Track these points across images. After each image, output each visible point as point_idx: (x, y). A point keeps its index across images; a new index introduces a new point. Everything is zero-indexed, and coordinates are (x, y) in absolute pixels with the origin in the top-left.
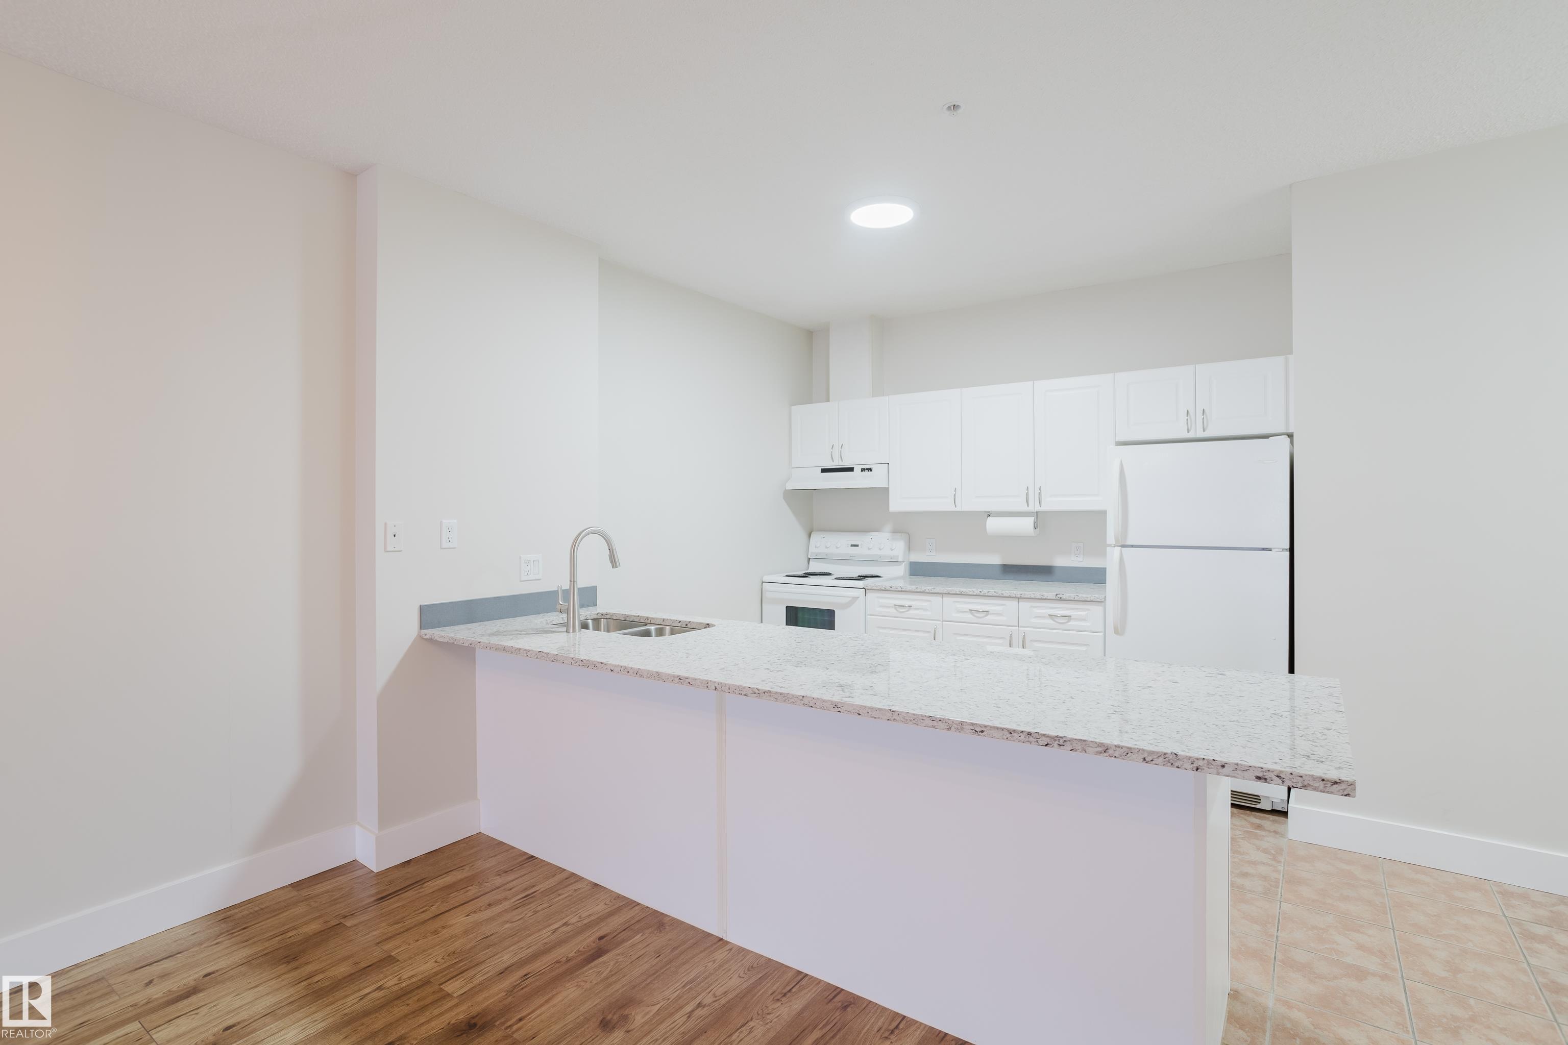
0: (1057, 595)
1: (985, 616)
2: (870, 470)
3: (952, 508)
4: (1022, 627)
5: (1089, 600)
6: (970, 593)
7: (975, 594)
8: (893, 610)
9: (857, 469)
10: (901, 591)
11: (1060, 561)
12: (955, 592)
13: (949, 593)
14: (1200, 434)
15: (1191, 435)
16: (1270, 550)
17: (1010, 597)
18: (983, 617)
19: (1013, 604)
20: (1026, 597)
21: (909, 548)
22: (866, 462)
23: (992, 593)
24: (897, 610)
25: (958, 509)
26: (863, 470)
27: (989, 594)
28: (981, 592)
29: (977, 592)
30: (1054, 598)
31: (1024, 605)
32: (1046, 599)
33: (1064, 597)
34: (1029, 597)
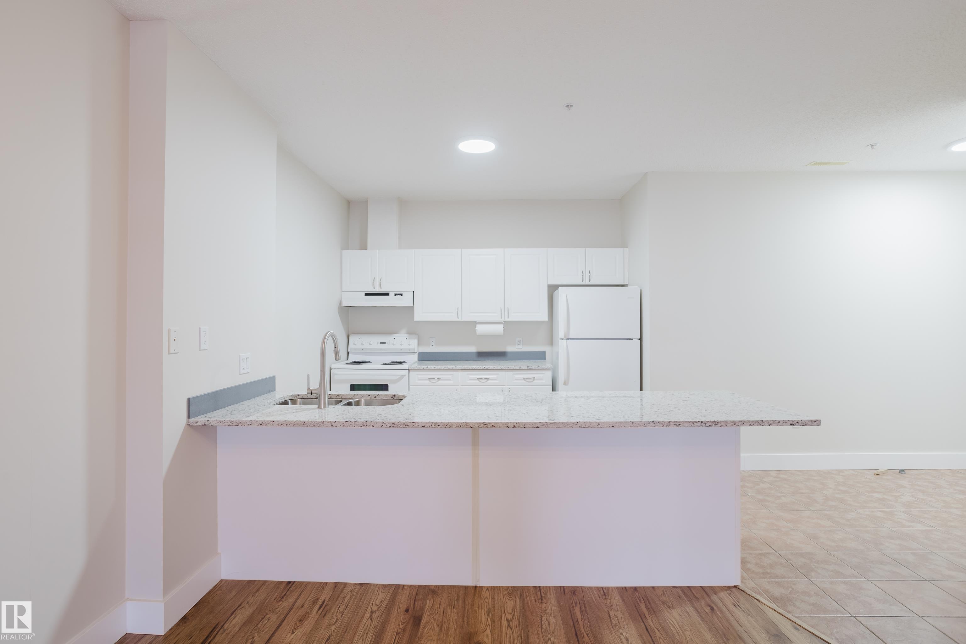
0: (528, 366)
1: (487, 381)
2: (401, 295)
3: (456, 320)
4: (508, 385)
5: (545, 368)
6: (478, 369)
7: (481, 369)
8: (428, 382)
9: (392, 294)
10: (434, 370)
11: (510, 349)
12: (469, 369)
13: (465, 369)
14: (588, 283)
15: (583, 283)
16: (632, 339)
17: (502, 369)
18: (485, 382)
19: (503, 373)
20: (511, 369)
21: (419, 344)
22: (398, 290)
23: (491, 367)
24: (430, 381)
25: (460, 320)
26: (395, 295)
27: (490, 368)
28: (485, 367)
29: (482, 367)
30: (527, 368)
31: (509, 373)
32: (522, 369)
33: (532, 368)
34: (513, 368)
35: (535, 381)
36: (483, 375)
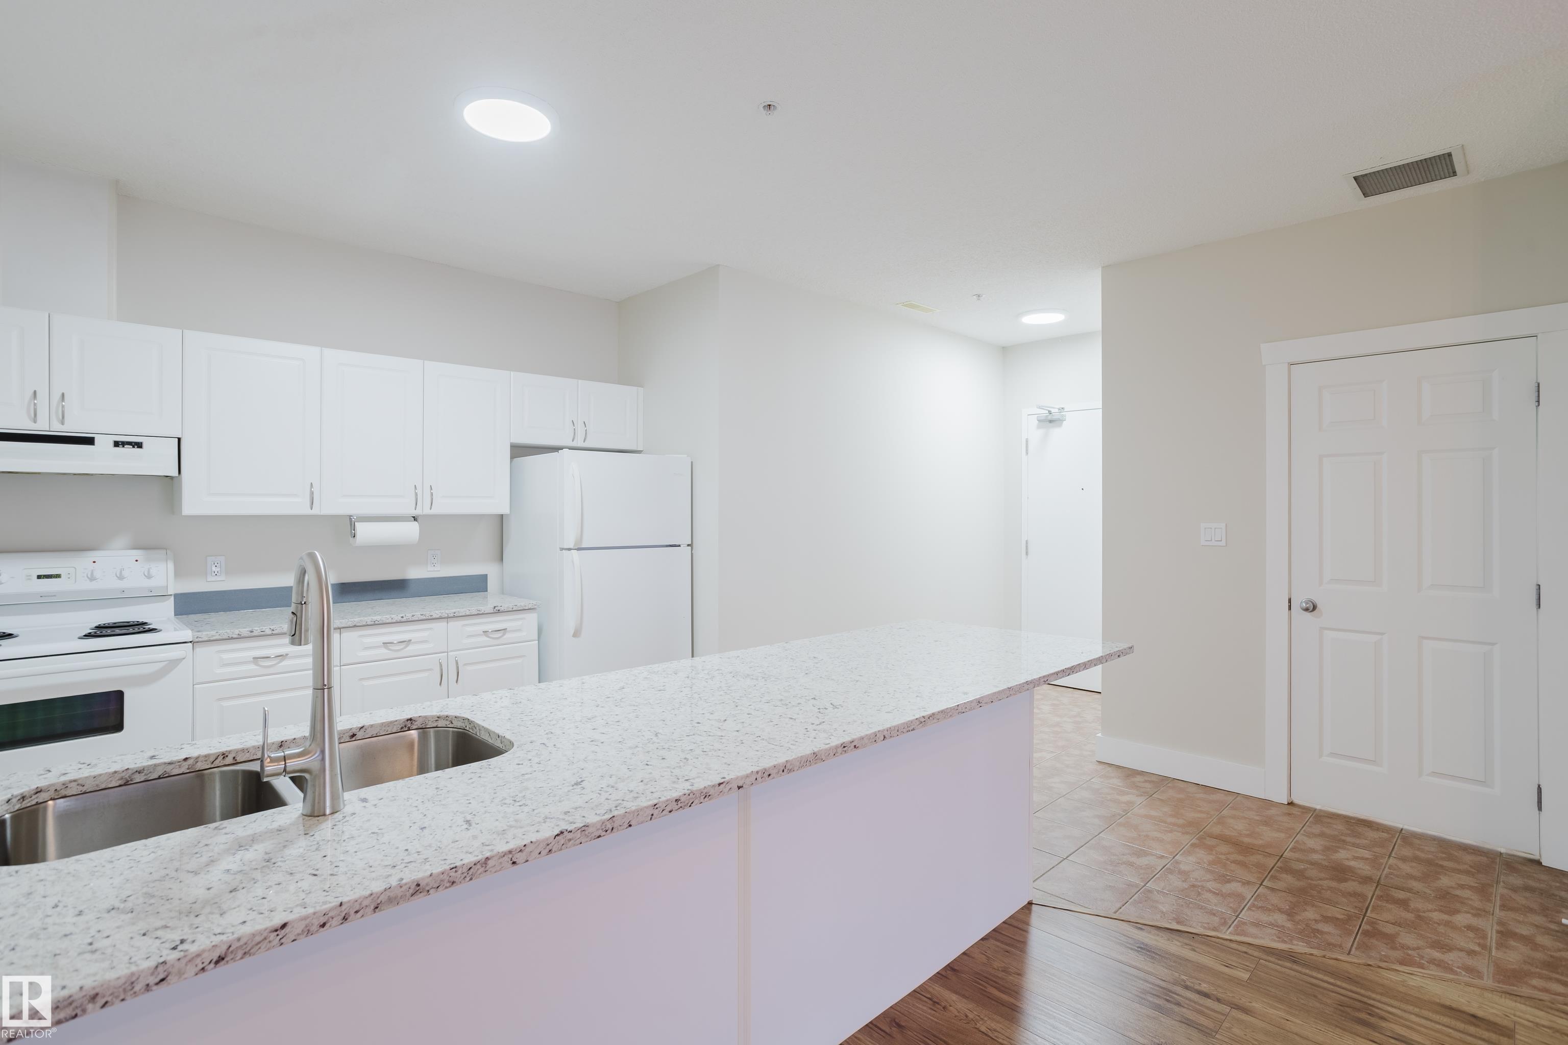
0: (495, 607)
1: (405, 648)
2: (139, 445)
3: (308, 511)
4: (451, 651)
5: (527, 608)
6: (387, 621)
7: (394, 621)
8: (252, 667)
9: (103, 444)
10: (272, 635)
11: (414, 573)
12: (364, 623)
13: (355, 626)
14: (580, 444)
15: (574, 444)
16: (679, 546)
17: (441, 618)
18: (402, 649)
19: (442, 625)
20: (461, 615)
21: (178, 574)
22: (129, 431)
23: (418, 616)
24: (258, 665)
25: (315, 512)
26: (117, 444)
27: (414, 618)
28: (402, 617)
29: (397, 618)
30: (492, 611)
31: (454, 625)
32: (483, 614)
33: (502, 609)
34: (463, 614)
35: (508, 636)
36: (395, 634)
